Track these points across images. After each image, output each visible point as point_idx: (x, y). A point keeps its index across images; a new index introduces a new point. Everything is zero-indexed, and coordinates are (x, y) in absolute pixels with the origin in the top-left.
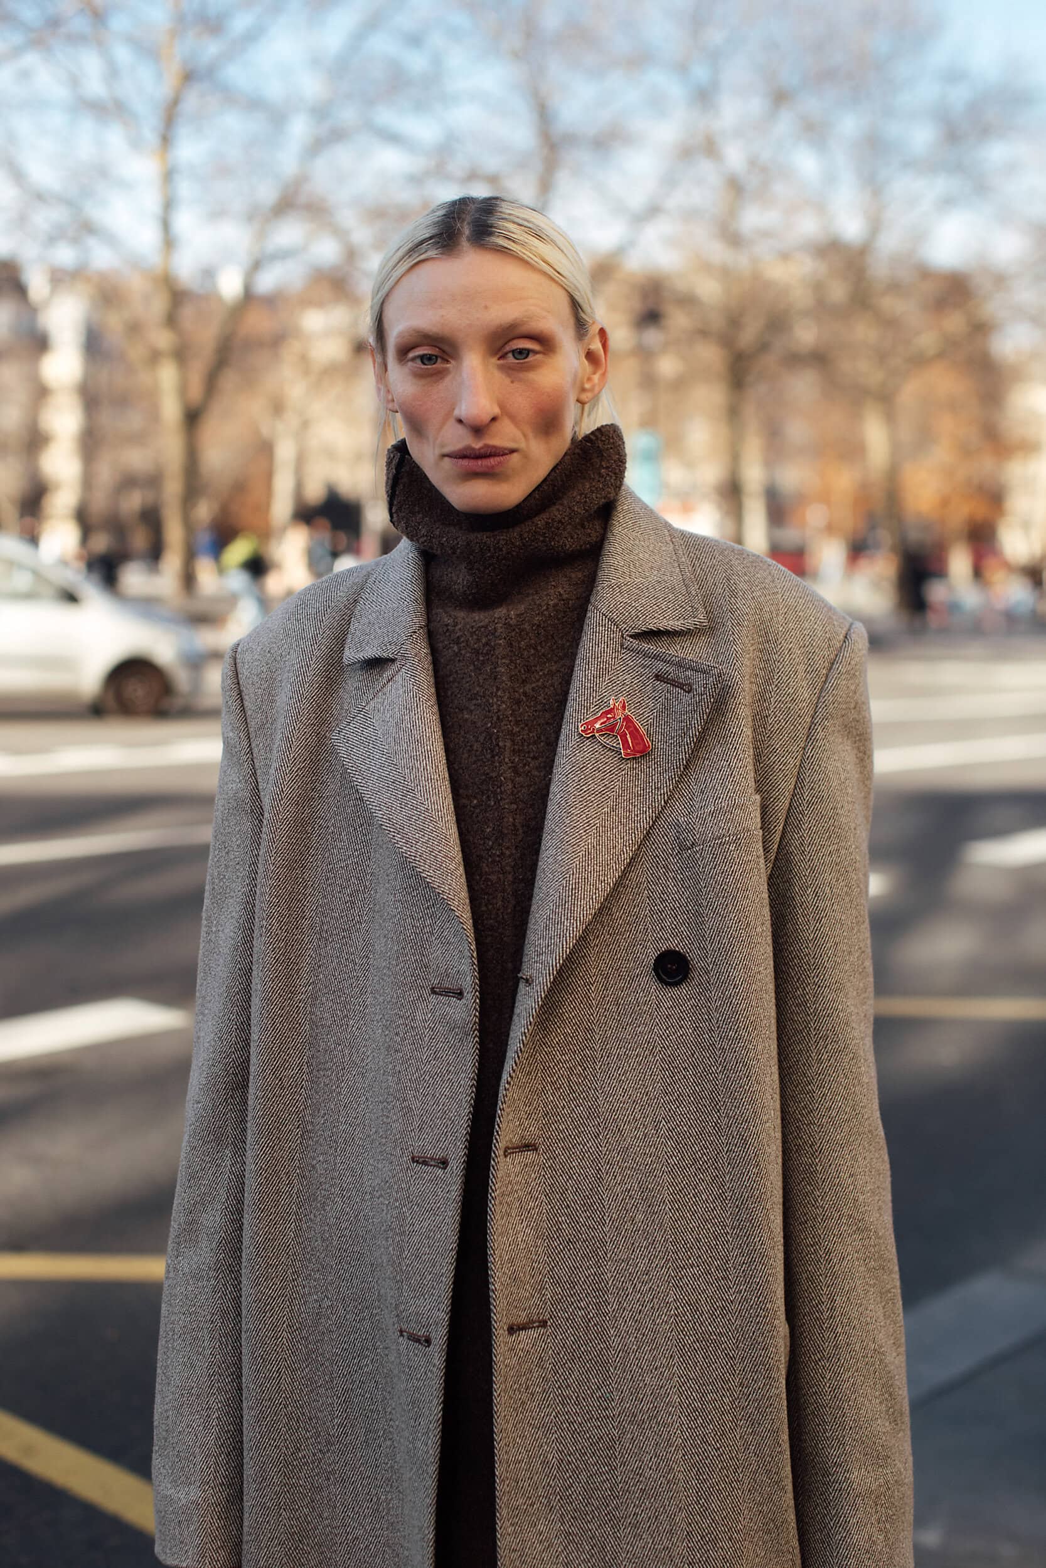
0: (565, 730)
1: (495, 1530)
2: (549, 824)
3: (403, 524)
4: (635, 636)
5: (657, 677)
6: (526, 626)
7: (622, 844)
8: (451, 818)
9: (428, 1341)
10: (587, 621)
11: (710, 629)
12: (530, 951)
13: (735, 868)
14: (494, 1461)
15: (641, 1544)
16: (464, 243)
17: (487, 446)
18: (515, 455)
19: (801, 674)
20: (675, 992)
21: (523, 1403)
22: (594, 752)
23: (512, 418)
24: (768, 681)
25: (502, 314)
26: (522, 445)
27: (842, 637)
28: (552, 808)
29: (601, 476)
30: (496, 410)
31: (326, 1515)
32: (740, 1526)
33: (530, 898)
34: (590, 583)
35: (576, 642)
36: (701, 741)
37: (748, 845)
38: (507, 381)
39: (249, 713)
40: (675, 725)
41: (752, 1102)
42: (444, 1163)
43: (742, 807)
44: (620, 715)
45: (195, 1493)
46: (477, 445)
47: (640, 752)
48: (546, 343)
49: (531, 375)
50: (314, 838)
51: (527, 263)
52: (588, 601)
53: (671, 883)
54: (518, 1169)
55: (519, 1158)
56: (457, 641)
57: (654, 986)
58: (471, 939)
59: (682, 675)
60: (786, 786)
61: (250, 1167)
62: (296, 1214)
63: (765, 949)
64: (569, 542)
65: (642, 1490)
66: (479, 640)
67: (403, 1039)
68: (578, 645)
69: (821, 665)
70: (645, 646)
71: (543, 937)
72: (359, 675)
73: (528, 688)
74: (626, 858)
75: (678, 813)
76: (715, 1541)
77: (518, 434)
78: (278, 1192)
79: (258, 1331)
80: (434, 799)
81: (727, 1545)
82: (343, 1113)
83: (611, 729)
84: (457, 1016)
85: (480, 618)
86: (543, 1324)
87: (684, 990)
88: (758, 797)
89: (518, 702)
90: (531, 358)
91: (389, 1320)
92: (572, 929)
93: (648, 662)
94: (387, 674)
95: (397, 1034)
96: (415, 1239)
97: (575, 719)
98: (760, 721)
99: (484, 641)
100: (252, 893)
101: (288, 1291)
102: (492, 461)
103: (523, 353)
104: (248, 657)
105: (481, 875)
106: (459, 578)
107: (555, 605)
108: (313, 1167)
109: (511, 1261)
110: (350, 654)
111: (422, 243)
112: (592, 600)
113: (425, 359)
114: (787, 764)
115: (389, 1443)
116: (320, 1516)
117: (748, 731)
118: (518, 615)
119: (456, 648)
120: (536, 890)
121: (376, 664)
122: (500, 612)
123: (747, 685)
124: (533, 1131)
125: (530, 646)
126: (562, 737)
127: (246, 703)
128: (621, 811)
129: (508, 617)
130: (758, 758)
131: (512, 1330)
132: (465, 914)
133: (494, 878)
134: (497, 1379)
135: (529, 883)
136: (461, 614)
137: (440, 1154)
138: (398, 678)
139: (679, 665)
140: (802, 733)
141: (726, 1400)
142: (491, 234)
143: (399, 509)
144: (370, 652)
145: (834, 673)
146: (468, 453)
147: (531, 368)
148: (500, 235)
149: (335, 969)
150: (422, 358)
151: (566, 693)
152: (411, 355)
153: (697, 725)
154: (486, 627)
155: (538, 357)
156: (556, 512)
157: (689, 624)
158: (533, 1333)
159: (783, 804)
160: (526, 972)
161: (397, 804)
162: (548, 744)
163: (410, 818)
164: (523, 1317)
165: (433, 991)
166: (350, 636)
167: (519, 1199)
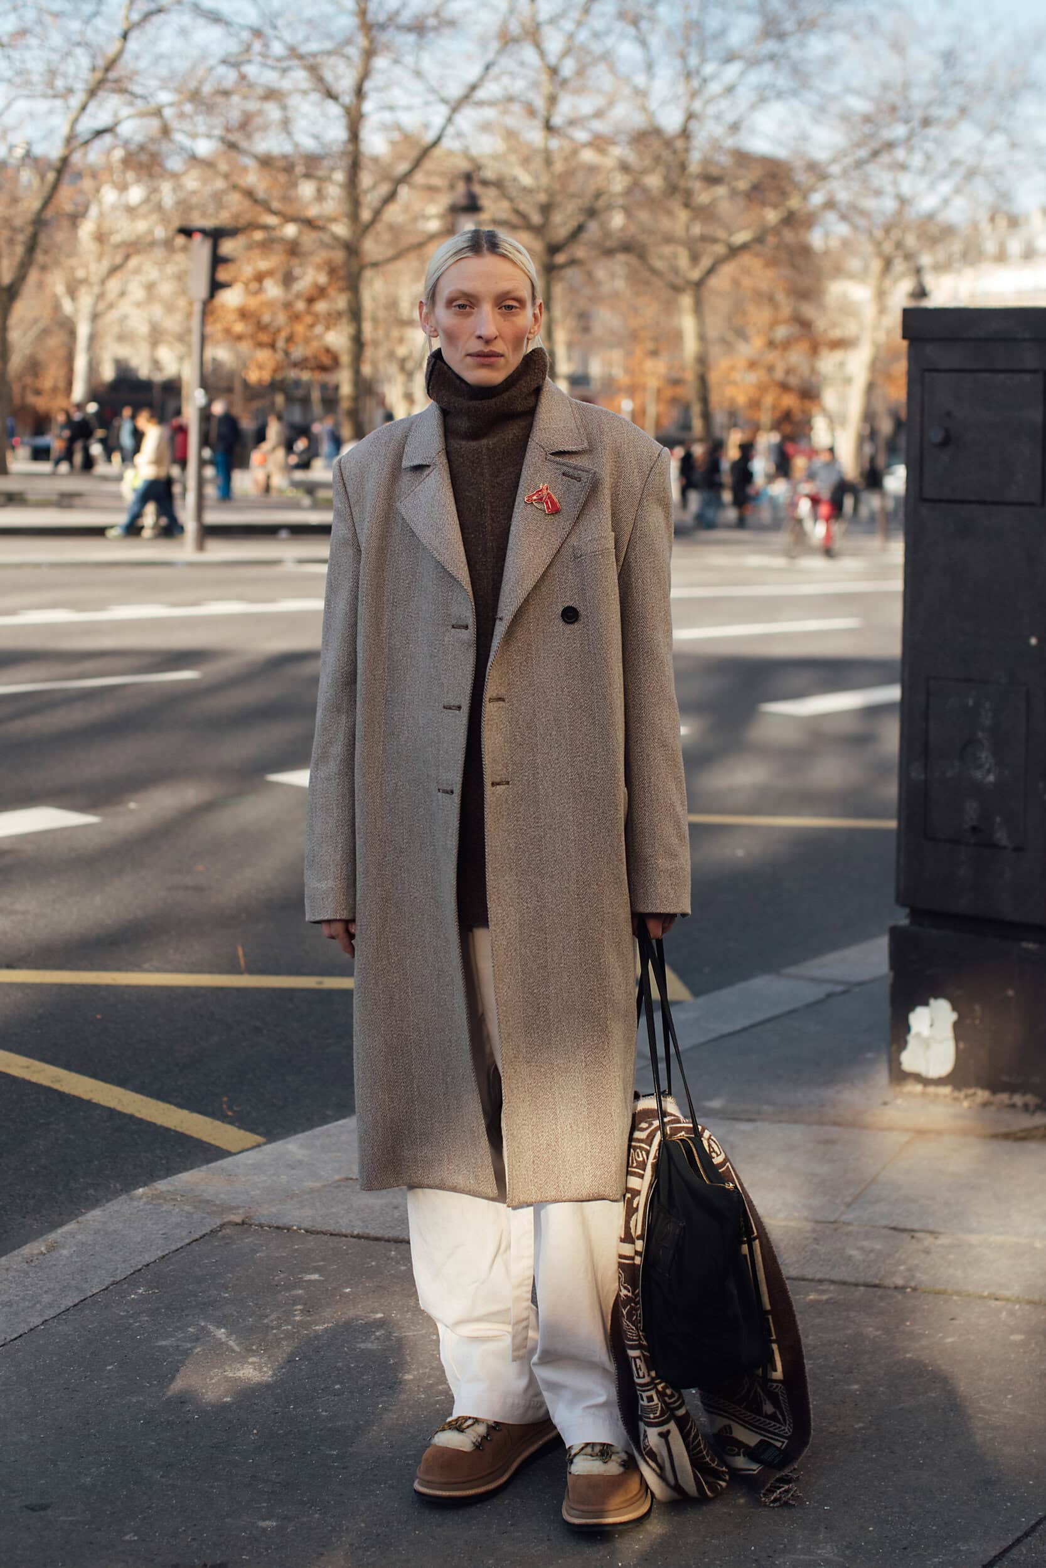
0: (518, 500)
1: (485, 877)
2: (510, 545)
3: (435, 395)
4: (552, 454)
5: (564, 474)
6: (498, 450)
7: (545, 555)
8: (461, 543)
9: (452, 792)
10: (528, 447)
11: (588, 452)
12: (501, 605)
13: (601, 567)
14: (484, 845)
15: (554, 885)
16: (485, 251)
17: (491, 351)
18: (502, 358)
19: (636, 474)
20: (572, 626)
21: (498, 819)
22: (532, 510)
23: (502, 338)
24: (619, 477)
25: (505, 286)
26: (506, 353)
27: (657, 455)
28: (511, 538)
29: (535, 373)
30: (498, 334)
31: (399, 888)
32: (602, 879)
33: (500, 582)
34: (530, 427)
35: (523, 457)
36: (585, 506)
37: (608, 556)
38: (502, 320)
39: (350, 494)
40: (573, 498)
41: (609, 678)
42: (459, 708)
43: (605, 538)
44: (545, 492)
45: (331, 883)
46: (486, 350)
47: (555, 511)
48: (521, 302)
49: (514, 319)
50: (388, 555)
51: (515, 263)
52: (529, 437)
53: (570, 574)
54: (496, 709)
55: (496, 704)
56: (462, 457)
57: (561, 624)
58: (472, 600)
59: (576, 473)
60: (627, 530)
61: (359, 719)
62: (383, 742)
63: (616, 607)
64: (520, 406)
65: (555, 861)
66: (473, 456)
67: (438, 651)
68: (523, 459)
69: (646, 469)
70: (558, 459)
71: (508, 598)
72: (409, 474)
73: (498, 480)
74: (548, 561)
75: (574, 541)
76: (589, 885)
77: (505, 348)
78: (374, 731)
79: (365, 799)
80: (452, 534)
81: (595, 887)
82: (408, 690)
83: (541, 499)
84: (465, 637)
85: (473, 444)
86: (508, 783)
87: (576, 626)
88: (613, 533)
89: (494, 487)
90: (513, 310)
91: (433, 787)
92: (522, 594)
93: (559, 466)
94: (427, 472)
95: (435, 649)
96: (445, 745)
97: (522, 496)
98: (615, 497)
99: (476, 456)
100: (356, 586)
101: (379, 780)
102: (493, 359)
103: (510, 307)
104: (348, 465)
105: (476, 571)
106: (463, 424)
107: (512, 439)
108: (392, 718)
109: (492, 751)
110: (406, 463)
111: (463, 249)
112: (531, 435)
113: (461, 306)
114: (628, 517)
115: (432, 847)
116: (397, 889)
117: (609, 501)
118: (494, 444)
119: (462, 460)
120: (504, 577)
121: (419, 468)
122: (484, 442)
123: (608, 479)
124: (502, 692)
125: (499, 459)
126: (516, 503)
127: (348, 489)
128: (545, 539)
129: (488, 444)
130: (613, 515)
131: (493, 784)
132: (469, 588)
133: (482, 572)
134: (487, 810)
135: (501, 575)
136: (464, 443)
137: (457, 704)
138: (432, 475)
139: (575, 468)
140: (636, 503)
141: (596, 820)
142: (498, 248)
143: (433, 388)
144: (417, 462)
145: (652, 473)
146: (480, 353)
147: (515, 315)
148: (503, 249)
149: (401, 621)
150: (460, 306)
151: (518, 482)
152: (454, 304)
153: (582, 497)
154: (477, 450)
155: (518, 310)
156: (514, 392)
157: (580, 448)
158: (503, 787)
159: (626, 538)
160: (499, 615)
161: (433, 536)
162: (509, 507)
163: (441, 543)
164: (498, 779)
165: (453, 627)
166: (405, 455)
167: (497, 723)
